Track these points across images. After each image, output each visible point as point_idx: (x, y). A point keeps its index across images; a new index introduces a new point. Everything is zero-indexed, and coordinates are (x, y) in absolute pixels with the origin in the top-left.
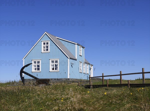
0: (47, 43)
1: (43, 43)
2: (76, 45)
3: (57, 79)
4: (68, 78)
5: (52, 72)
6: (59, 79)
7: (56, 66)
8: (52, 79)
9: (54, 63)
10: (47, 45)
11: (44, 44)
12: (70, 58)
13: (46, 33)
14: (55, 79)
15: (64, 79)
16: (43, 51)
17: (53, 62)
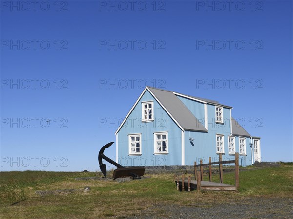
0: (150, 106)
1: (143, 105)
2: (205, 106)
3: (166, 167)
4: (183, 164)
5: (157, 155)
6: (169, 167)
7: (164, 143)
8: (157, 167)
9: (161, 140)
10: (150, 109)
11: (146, 106)
12: (184, 129)
13: (147, 88)
14: (162, 167)
15: (175, 167)
16: (143, 119)
17: (159, 137)
